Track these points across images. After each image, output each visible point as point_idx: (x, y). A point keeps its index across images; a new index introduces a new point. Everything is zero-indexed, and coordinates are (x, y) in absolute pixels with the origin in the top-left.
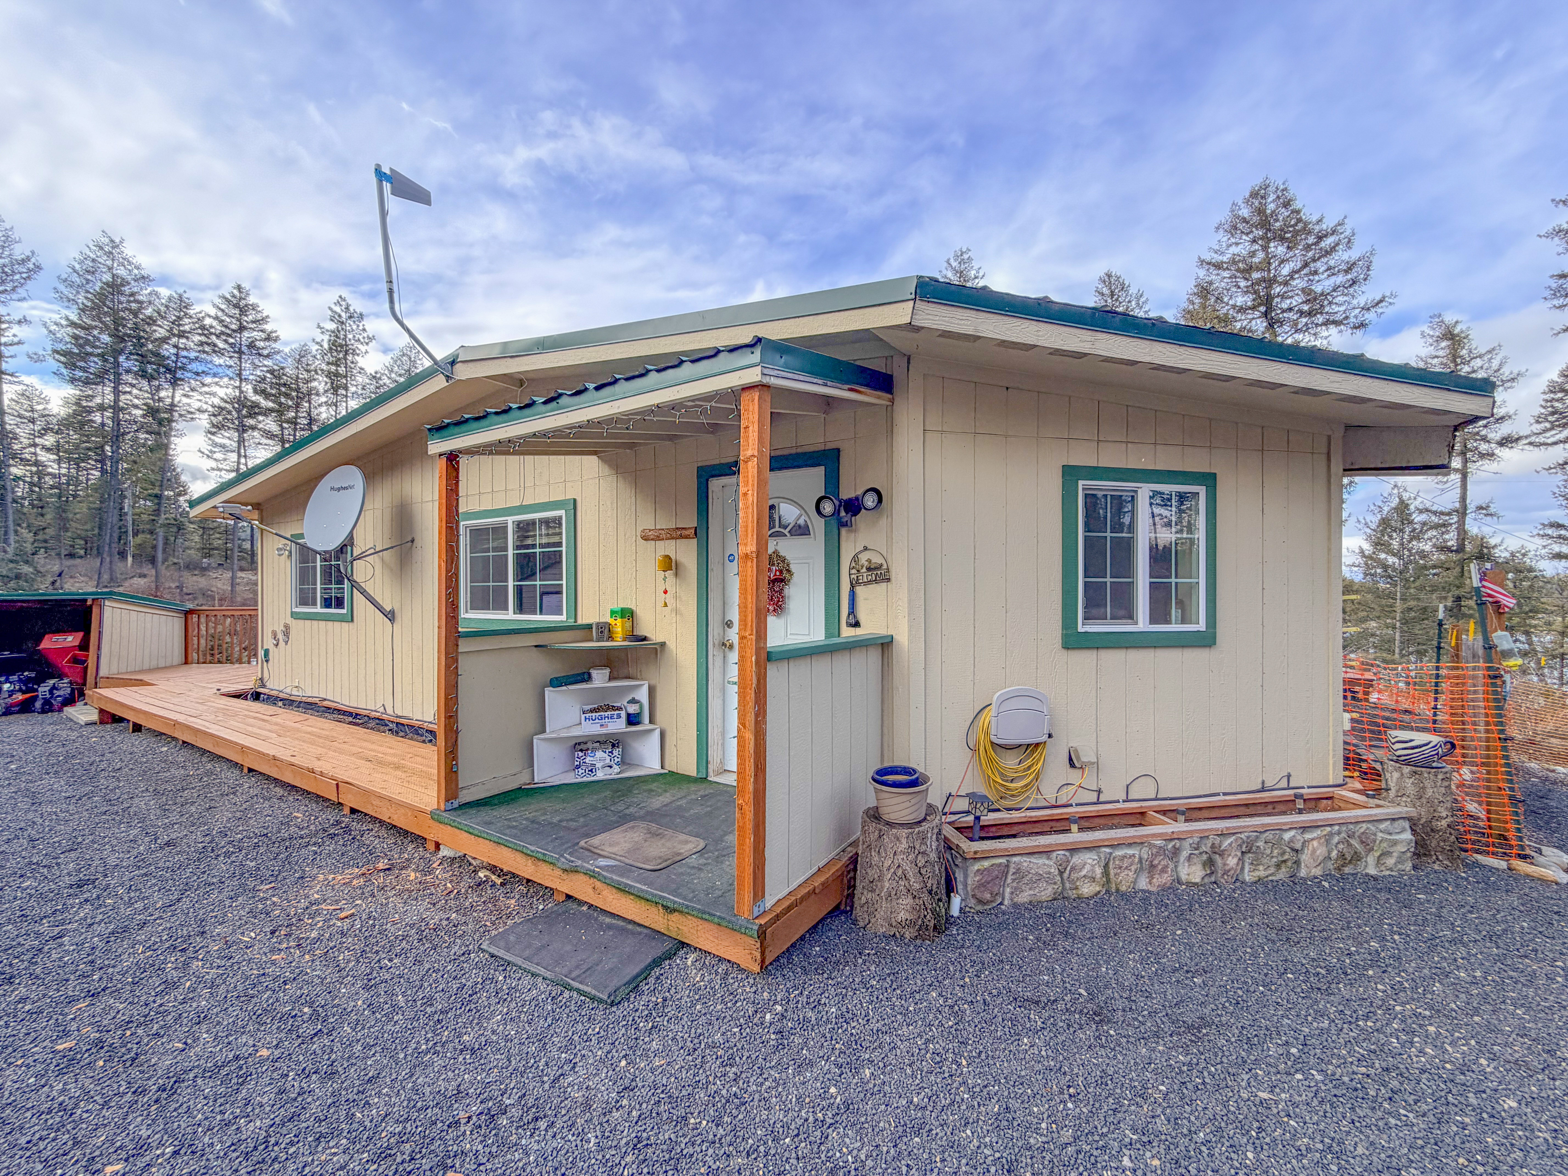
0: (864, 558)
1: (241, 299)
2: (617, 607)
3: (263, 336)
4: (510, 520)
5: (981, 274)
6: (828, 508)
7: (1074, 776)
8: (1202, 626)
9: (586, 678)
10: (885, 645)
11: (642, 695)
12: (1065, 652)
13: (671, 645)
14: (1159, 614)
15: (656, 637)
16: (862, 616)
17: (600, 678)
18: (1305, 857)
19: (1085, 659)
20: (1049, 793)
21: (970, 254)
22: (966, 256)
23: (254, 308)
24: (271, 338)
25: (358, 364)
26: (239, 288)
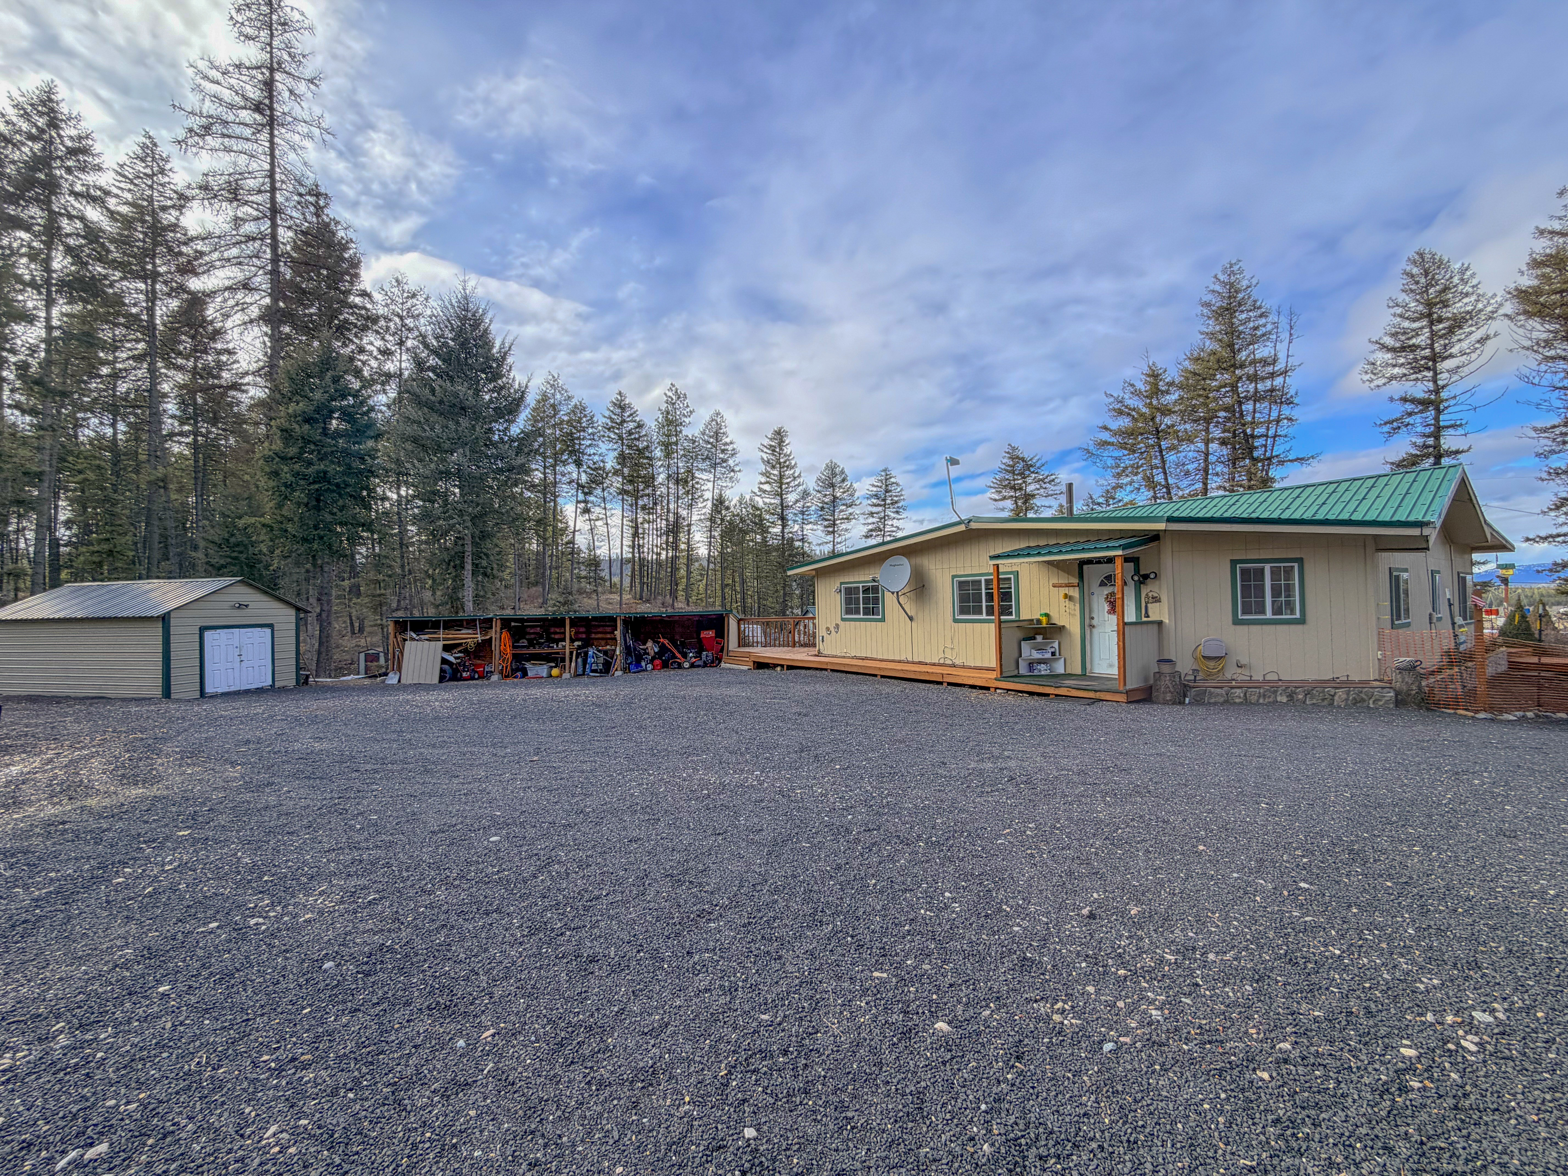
0: (1150, 594)
1: (622, 401)
2: (1043, 612)
3: (636, 424)
4: (983, 579)
5: (1254, 283)
6: (1136, 578)
7: (1239, 670)
8: (1298, 615)
9: (1035, 639)
10: (1160, 623)
11: (1056, 645)
12: (1234, 627)
13: (1067, 626)
14: (1277, 611)
15: (1060, 623)
16: (1150, 614)
17: (1039, 638)
18: (1336, 698)
19: (1244, 629)
20: (1228, 676)
21: (1241, 264)
22: (1235, 268)
23: (629, 406)
24: (640, 426)
25: (684, 433)
26: (620, 394)
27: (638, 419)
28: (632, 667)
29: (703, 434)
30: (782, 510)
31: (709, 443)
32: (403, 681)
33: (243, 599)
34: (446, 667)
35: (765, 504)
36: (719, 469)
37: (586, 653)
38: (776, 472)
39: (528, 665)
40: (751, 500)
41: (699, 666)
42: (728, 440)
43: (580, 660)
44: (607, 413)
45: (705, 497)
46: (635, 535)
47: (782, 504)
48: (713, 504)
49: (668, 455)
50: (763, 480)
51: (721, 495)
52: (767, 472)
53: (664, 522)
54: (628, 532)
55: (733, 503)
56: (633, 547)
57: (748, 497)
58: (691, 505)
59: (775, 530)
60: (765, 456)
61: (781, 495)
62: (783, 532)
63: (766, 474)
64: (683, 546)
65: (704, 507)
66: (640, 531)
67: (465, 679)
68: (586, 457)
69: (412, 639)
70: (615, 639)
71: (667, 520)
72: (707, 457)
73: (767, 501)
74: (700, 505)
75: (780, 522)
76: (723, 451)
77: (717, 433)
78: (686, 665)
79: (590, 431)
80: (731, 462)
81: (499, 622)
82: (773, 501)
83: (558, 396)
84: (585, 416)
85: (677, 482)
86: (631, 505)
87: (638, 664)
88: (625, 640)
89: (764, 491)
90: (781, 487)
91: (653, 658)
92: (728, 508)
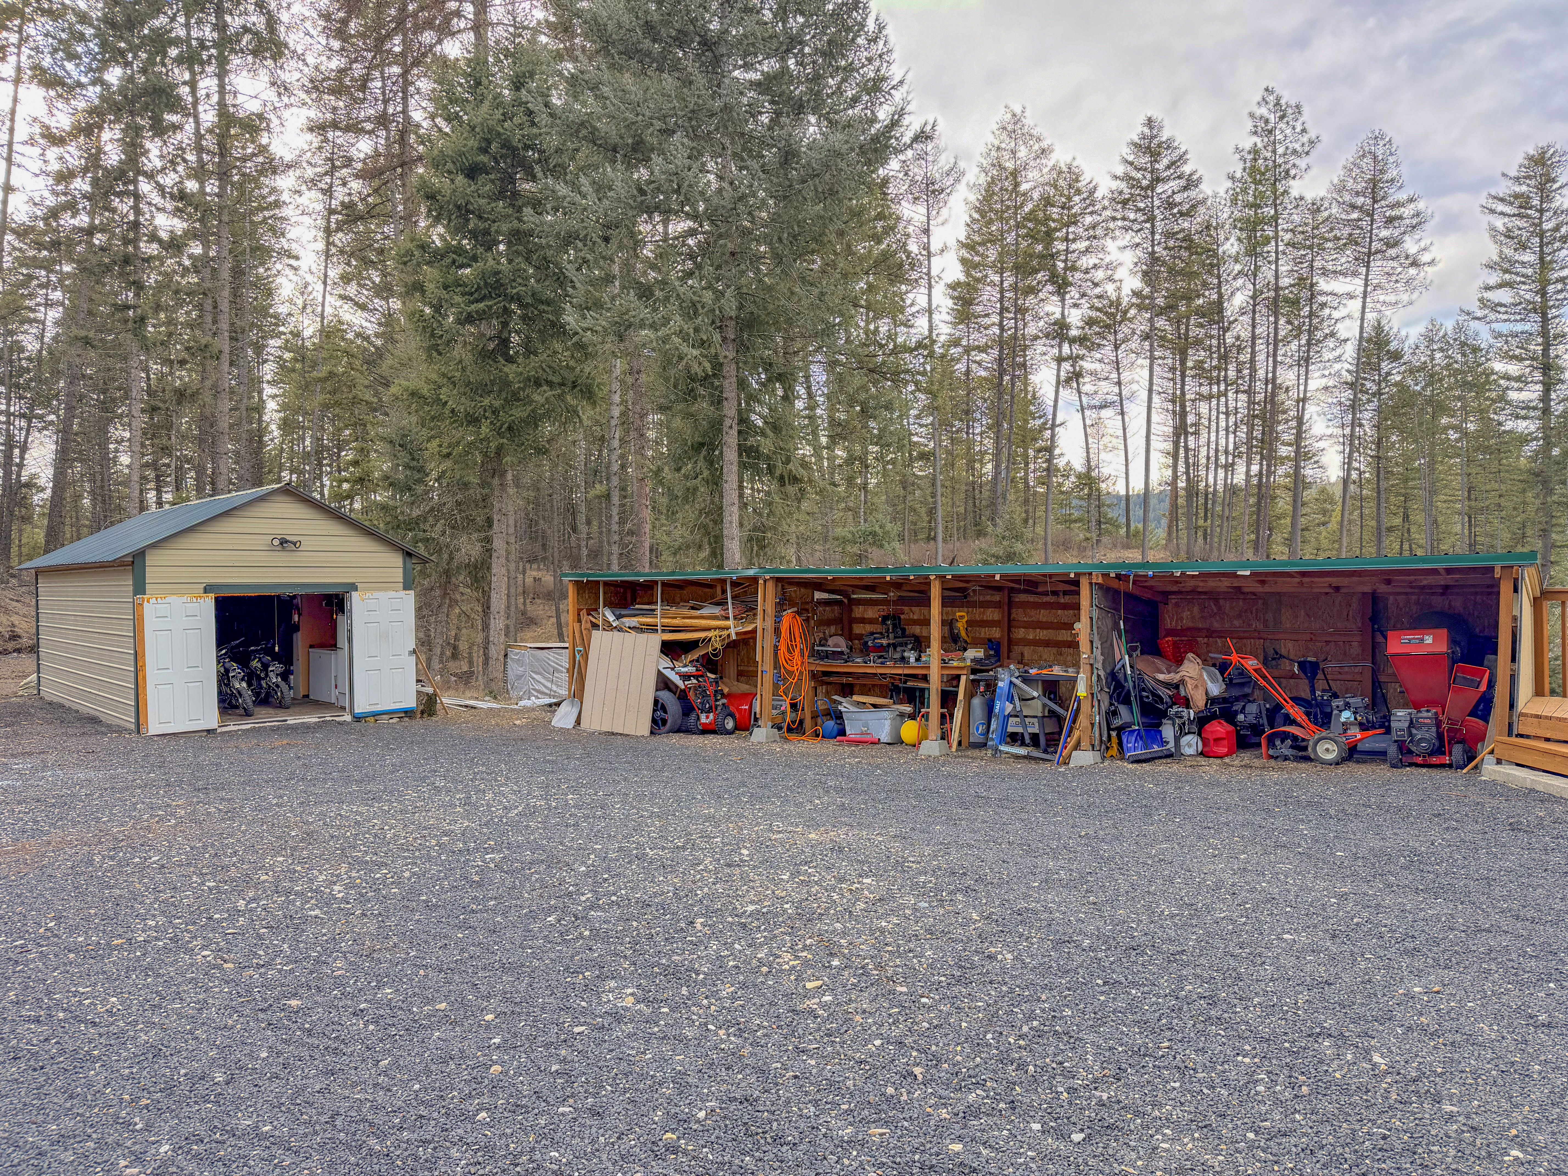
1: (1153, 137)
3: (1183, 182)
23: (1169, 145)
24: (1191, 183)
25: (1294, 193)
26: (1150, 123)
27: (1187, 169)
28: (1130, 742)
29: (1340, 188)
30: (1547, 347)
31: (1353, 207)
32: (584, 724)
33: (288, 530)
34: (665, 695)
35: (1498, 335)
36: (1377, 264)
37: (991, 686)
38: (1528, 257)
39: (846, 706)
40: (1459, 328)
41: (1378, 756)
42: (1402, 196)
43: (977, 701)
44: (1120, 170)
45: (1342, 335)
46: (1181, 430)
47: (1544, 333)
48: (1360, 349)
49: (1253, 250)
50: (1494, 278)
51: (1379, 328)
52: (1503, 258)
53: (1243, 397)
54: (1163, 424)
55: (1411, 341)
56: (1175, 457)
57: (1449, 325)
58: (1307, 360)
59: (1524, 396)
60: (1499, 223)
61: (1544, 313)
62: (1545, 398)
63: (1505, 265)
64: (1284, 451)
65: (1338, 359)
66: (1191, 419)
67: (707, 731)
68: (1078, 275)
69: (609, 627)
70: (1074, 645)
71: (1249, 392)
72: (1352, 241)
73: (1505, 328)
74: (1327, 355)
75: (1538, 376)
76: (1390, 221)
77: (1374, 183)
78: (1328, 750)
79: (1088, 220)
80: (1410, 246)
81: (770, 585)
82: (1519, 327)
83: (1022, 153)
84: (1078, 192)
85: (1274, 307)
86: (1173, 369)
87: (1152, 732)
88: (1108, 652)
89: (1495, 307)
90: (1543, 293)
91: (1202, 721)
92: (1396, 356)
